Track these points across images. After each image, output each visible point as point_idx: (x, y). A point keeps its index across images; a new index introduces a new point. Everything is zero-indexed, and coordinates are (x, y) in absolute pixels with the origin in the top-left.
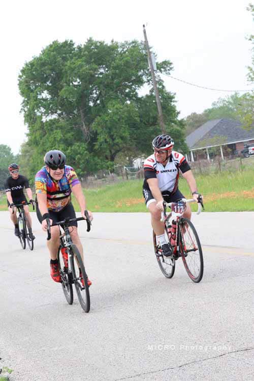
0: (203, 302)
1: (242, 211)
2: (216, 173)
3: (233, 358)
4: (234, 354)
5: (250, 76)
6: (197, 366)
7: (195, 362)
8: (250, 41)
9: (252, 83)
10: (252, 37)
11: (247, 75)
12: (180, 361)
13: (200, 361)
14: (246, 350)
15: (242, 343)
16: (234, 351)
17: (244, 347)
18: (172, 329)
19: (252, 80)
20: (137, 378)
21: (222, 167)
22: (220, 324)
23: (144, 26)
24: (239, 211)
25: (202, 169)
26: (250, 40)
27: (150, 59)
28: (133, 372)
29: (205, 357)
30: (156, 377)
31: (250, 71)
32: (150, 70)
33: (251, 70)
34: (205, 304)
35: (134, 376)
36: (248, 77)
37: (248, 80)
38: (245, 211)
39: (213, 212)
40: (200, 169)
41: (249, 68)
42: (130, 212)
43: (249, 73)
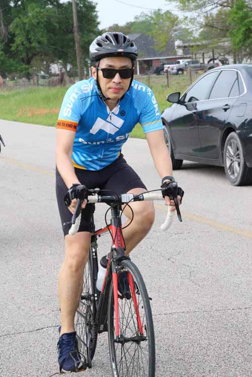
0: (49, 252)
6: (8, 340)
7: (8, 335)
13: (14, 334)
18: (5, 283)
22: (55, 284)
29: (21, 329)
34: (51, 253)
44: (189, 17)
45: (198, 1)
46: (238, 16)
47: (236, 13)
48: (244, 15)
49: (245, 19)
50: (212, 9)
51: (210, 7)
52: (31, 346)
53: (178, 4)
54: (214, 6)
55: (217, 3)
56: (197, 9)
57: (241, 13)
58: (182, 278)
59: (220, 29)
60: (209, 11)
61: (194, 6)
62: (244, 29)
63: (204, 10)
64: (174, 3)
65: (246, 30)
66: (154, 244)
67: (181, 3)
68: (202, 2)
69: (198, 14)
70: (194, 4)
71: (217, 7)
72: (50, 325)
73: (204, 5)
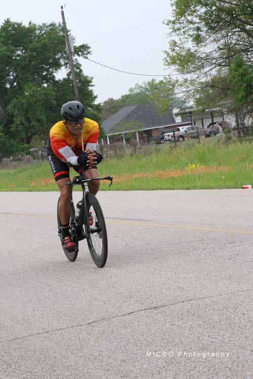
1: (156, 190)
2: (131, 155)
3: (142, 315)
4: (143, 312)
5: (167, 61)
6: (105, 323)
7: (104, 319)
8: (167, 26)
9: (168, 68)
10: (170, 22)
11: (163, 60)
12: (89, 319)
13: (109, 318)
14: (156, 308)
15: (151, 302)
16: (143, 309)
17: (153, 305)
19: (169, 64)
20: (45, 335)
21: (137, 150)
23: (62, 7)
24: (153, 190)
25: (118, 151)
26: (168, 24)
27: (68, 40)
28: (42, 329)
29: (114, 315)
30: (64, 333)
31: (166, 56)
32: (67, 52)
33: (168, 54)
35: (43, 333)
36: (164, 61)
37: (165, 65)
38: (158, 190)
39: (127, 190)
40: (116, 151)
41: (166, 52)
42: (45, 191)
43: (166, 58)
44: (188, 79)
45: (197, 63)
46: (237, 73)
47: (236, 70)
48: (244, 72)
49: (246, 75)
50: (211, 70)
51: (210, 68)
52: (128, 323)
53: (177, 67)
54: (213, 67)
55: (215, 63)
56: (196, 71)
57: (241, 71)
58: (247, 269)
59: (221, 89)
60: (209, 71)
61: (193, 67)
62: (245, 85)
63: (203, 71)
64: (173, 67)
65: (247, 86)
66: (211, 252)
67: (180, 66)
68: (200, 64)
69: (196, 76)
70: (193, 66)
71: (215, 67)
72: (139, 309)
73: (203, 67)
